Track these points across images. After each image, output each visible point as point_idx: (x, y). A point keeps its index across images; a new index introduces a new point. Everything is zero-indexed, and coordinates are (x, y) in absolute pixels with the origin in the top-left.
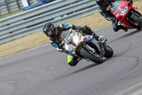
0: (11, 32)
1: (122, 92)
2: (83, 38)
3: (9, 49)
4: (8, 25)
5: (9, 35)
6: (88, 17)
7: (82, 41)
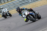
0: (15, 6)
3: (14, 11)
4: (14, 4)
5: (14, 7)
6: (40, 1)
7: (28, 14)
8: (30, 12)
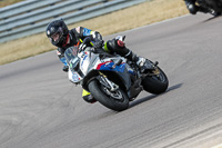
1: (163, 145)
2: (99, 62)
7: (95, 68)
8: (105, 60)
